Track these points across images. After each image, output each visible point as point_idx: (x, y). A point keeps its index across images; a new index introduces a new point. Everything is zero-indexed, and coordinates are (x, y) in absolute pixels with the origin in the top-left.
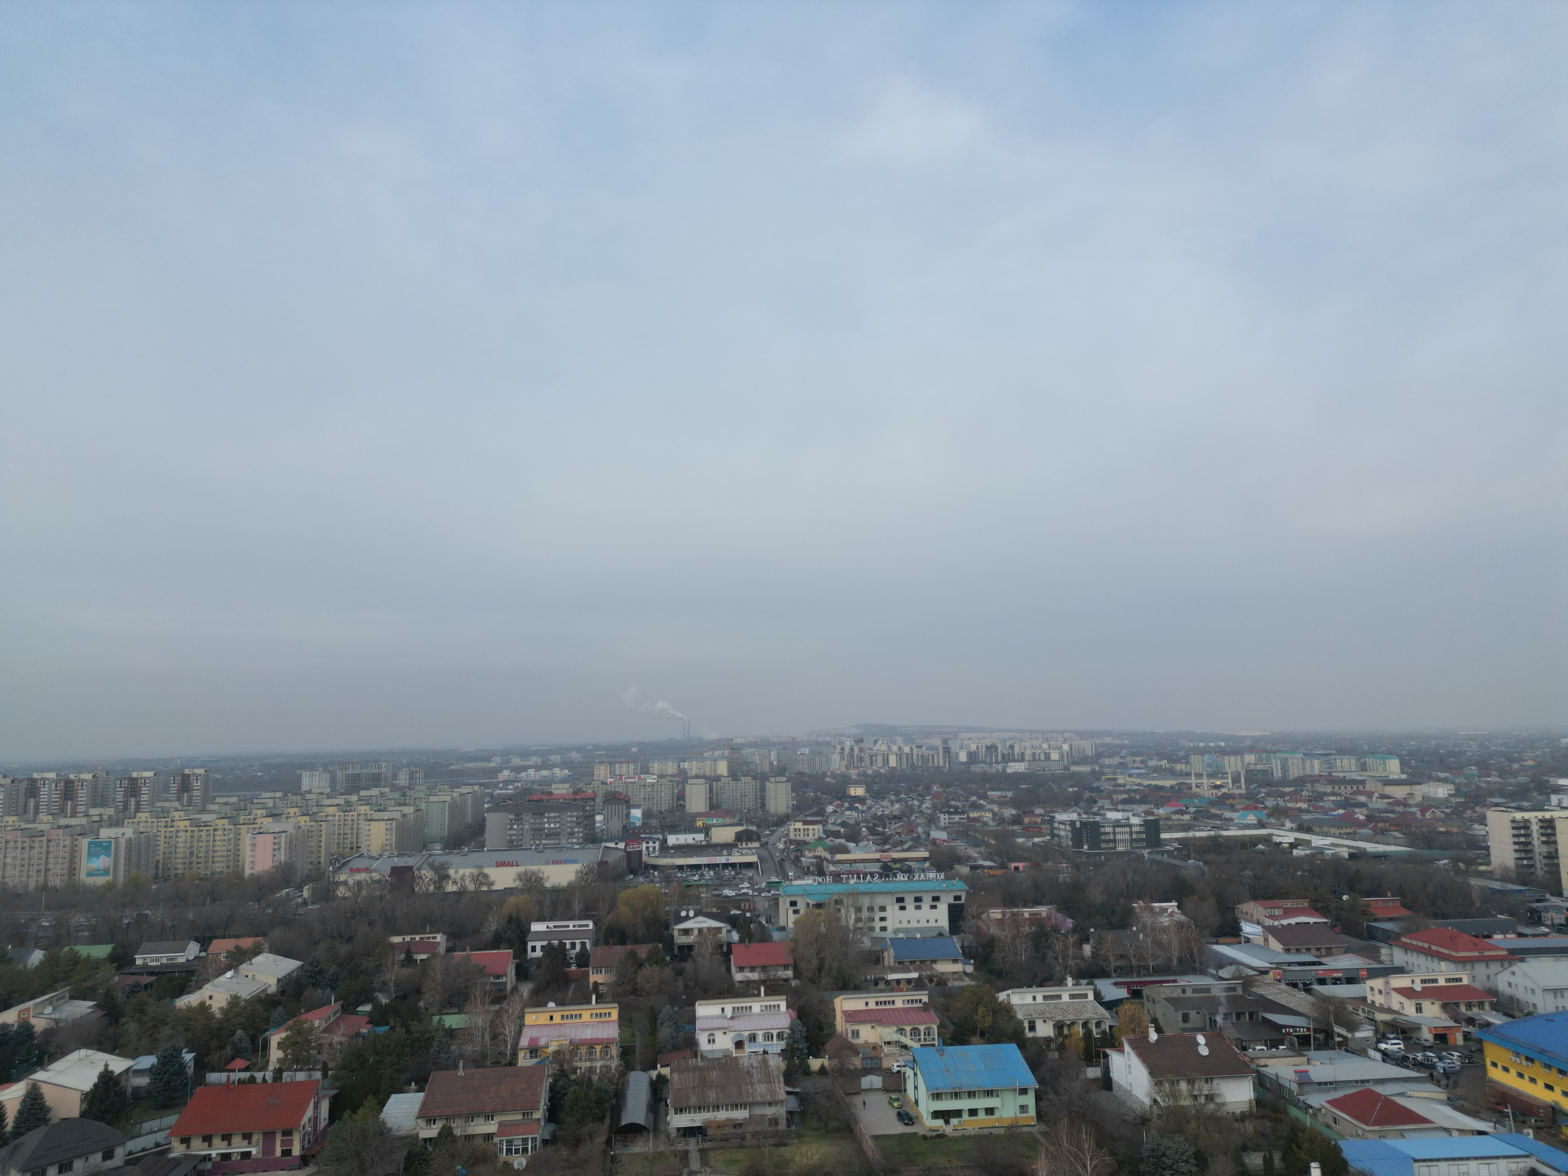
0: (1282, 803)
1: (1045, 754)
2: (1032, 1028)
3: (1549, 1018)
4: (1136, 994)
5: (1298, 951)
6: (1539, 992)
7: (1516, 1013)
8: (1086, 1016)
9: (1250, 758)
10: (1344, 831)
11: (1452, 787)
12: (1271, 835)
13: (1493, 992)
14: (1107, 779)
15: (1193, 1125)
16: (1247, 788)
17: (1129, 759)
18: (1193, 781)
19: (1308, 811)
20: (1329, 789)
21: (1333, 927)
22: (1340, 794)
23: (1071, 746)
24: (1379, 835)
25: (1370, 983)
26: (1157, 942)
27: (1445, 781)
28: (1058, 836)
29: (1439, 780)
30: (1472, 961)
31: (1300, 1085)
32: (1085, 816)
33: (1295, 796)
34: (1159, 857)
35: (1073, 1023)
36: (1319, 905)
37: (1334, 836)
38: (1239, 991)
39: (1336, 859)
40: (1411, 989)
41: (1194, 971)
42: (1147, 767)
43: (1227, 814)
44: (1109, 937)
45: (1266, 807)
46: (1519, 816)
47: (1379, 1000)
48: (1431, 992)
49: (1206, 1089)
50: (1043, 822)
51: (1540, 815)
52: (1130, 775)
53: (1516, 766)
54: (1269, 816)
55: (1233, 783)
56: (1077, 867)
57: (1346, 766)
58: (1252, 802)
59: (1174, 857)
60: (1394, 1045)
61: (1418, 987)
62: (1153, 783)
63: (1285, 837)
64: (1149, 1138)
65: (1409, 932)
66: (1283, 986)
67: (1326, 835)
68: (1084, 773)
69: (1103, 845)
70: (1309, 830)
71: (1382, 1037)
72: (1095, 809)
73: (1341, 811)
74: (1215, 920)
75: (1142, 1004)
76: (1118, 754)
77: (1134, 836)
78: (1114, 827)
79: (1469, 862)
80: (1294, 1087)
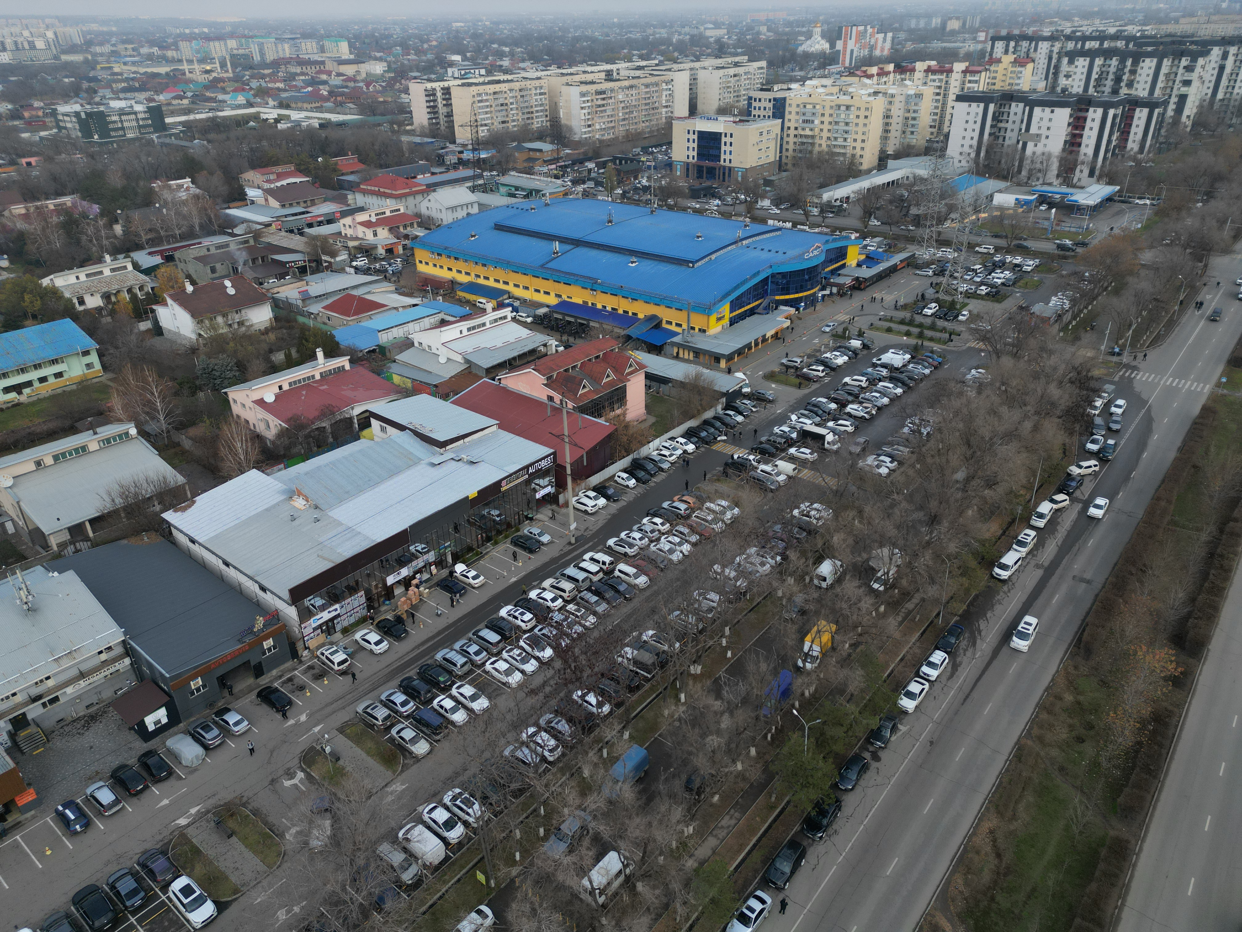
0: (264, 85)
1: (29, 42)
2: (82, 302)
3: (449, 226)
4: (169, 259)
5: (291, 205)
6: (444, 210)
7: (432, 227)
8: (129, 284)
9: (232, 44)
10: (314, 105)
11: (385, 64)
12: (259, 113)
13: (418, 215)
14: (102, 68)
15: (232, 344)
16: (234, 72)
17: (121, 47)
18: (185, 67)
19: (285, 90)
20: (298, 70)
21: (314, 183)
22: (307, 74)
23: (55, 34)
24: (339, 107)
25: (343, 221)
26: (177, 213)
27: (380, 59)
28: (65, 128)
29: (376, 59)
30: (405, 195)
31: (303, 300)
32: (88, 107)
33: (273, 77)
34: (167, 140)
35: (118, 292)
36: (303, 167)
37: (307, 110)
38: (252, 242)
39: (310, 129)
40: (370, 221)
41: (213, 233)
42: (139, 54)
43: (221, 97)
44: (136, 215)
45: (251, 89)
46: (429, 85)
47: (349, 232)
48: (382, 222)
49: (237, 318)
50: (46, 115)
51: (442, 84)
52: (125, 64)
53: (426, 46)
54: (255, 96)
55: (221, 67)
56: (92, 156)
57: (309, 50)
58: (239, 85)
59: (181, 139)
60: (362, 262)
61: (374, 219)
62: (149, 70)
63: (270, 113)
64: (199, 362)
65: (365, 180)
66: (283, 233)
67: (301, 109)
68: (77, 63)
69: (113, 134)
70: (288, 107)
71: (353, 258)
72: (97, 99)
73: (310, 89)
74: (224, 189)
75: (176, 266)
76: (108, 42)
77: (141, 123)
78: (120, 115)
79: (401, 124)
80: (299, 303)
